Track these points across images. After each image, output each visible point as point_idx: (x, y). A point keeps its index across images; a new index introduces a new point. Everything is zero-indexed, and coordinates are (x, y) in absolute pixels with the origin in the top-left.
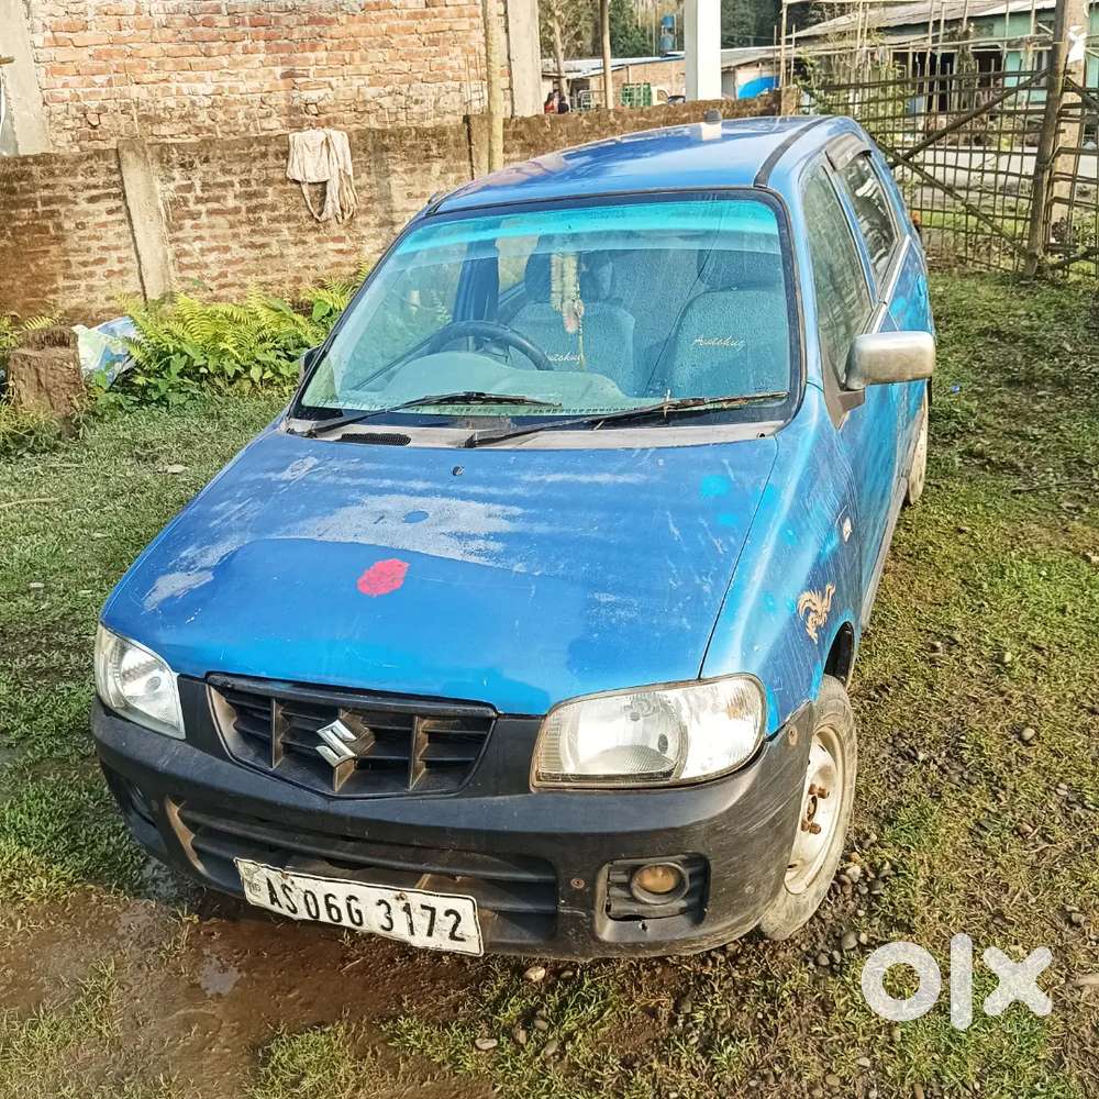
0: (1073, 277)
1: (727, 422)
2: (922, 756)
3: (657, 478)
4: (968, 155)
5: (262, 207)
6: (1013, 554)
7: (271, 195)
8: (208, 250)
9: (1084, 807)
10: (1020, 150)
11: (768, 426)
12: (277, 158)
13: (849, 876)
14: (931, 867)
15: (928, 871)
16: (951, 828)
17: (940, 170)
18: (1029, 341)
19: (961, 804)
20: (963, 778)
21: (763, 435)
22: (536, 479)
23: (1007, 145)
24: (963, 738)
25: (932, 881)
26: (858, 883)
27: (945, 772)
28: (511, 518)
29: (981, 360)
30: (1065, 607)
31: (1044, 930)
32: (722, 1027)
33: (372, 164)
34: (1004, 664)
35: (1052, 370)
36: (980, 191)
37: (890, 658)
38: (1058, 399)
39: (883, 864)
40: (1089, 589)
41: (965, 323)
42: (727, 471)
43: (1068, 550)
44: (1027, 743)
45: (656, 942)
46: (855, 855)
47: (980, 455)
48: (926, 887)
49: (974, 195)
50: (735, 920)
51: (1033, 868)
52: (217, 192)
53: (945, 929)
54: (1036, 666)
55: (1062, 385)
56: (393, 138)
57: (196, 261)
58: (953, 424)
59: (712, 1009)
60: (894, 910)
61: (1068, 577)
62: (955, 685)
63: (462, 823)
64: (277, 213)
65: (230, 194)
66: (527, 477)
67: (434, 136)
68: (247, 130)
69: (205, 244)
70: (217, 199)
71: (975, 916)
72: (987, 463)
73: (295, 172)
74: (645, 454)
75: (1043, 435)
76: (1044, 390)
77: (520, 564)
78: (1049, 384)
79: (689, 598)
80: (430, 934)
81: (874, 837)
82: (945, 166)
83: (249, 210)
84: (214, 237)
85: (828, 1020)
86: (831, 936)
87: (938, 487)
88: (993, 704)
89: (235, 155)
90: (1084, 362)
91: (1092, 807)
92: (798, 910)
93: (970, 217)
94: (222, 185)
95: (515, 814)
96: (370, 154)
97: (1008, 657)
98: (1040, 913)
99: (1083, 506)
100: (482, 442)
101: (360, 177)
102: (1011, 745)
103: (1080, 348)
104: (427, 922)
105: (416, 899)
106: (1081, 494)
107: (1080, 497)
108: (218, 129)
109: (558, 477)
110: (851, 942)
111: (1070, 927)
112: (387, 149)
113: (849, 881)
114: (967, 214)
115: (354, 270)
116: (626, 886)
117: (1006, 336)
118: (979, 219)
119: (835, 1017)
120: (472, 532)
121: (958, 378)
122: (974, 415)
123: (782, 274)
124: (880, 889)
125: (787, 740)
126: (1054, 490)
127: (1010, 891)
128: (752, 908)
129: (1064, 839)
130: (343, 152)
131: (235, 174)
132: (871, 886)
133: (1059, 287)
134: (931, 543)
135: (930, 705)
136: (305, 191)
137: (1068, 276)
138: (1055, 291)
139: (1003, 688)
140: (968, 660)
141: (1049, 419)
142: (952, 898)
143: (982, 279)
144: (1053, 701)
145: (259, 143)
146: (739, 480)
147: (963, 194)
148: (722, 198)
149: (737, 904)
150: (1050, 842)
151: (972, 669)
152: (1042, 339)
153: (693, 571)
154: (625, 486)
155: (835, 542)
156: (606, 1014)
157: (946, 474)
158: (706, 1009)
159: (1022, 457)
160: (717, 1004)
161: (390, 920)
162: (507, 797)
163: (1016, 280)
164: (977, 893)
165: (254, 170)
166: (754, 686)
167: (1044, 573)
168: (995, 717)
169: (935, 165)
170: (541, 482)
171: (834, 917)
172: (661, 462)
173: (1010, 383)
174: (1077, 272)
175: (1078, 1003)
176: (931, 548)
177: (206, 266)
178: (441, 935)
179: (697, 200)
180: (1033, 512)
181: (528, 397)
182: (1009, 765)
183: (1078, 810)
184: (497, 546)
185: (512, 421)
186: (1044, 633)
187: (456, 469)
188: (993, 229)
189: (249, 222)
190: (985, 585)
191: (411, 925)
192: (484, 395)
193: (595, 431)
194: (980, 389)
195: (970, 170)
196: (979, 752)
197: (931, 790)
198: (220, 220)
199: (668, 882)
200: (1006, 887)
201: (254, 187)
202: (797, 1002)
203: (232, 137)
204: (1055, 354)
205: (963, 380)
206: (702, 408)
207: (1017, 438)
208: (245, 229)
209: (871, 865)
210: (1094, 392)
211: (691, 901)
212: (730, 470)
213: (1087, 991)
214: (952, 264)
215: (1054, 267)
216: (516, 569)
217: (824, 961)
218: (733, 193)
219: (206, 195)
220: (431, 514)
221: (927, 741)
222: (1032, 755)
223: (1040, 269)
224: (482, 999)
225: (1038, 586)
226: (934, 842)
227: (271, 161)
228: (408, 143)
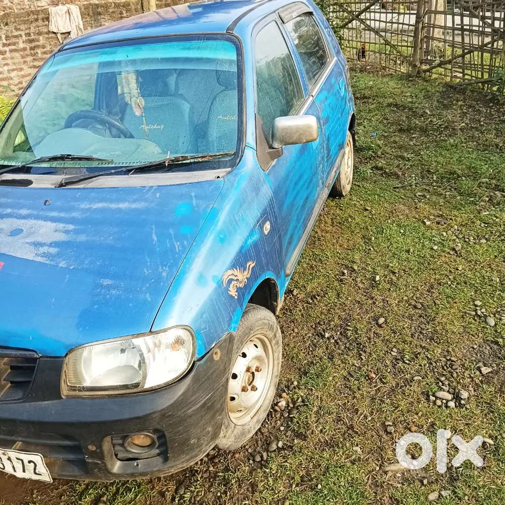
0: (434, 76)
1: (201, 169)
2: (327, 335)
3: (153, 205)
4: (385, 14)
5: (38, 47)
6: (389, 221)
7: (42, 40)
8: (11, 70)
9: (404, 362)
10: (408, 12)
11: (221, 172)
12: (43, 21)
13: (279, 407)
14: (322, 400)
15: (319, 402)
16: (335, 376)
17: (373, 22)
18: (411, 109)
19: (342, 363)
20: (346, 347)
21: (218, 177)
22: (88, 206)
23: (403, 9)
24: (349, 324)
25: (320, 408)
26: (284, 410)
27: (338, 343)
28: (67, 232)
29: (387, 119)
30: (409, 250)
31: (372, 436)
32: (198, 501)
33: (93, 22)
34: (375, 282)
35: (420, 124)
36: (391, 33)
37: (321, 280)
38: (422, 138)
39: (298, 399)
40: (423, 239)
41: (381, 100)
42: (192, 199)
43: (416, 218)
44: (380, 326)
45: (143, 473)
46: (284, 395)
47: (381, 169)
48: (317, 413)
49: (388, 35)
50: (188, 457)
51: (373, 399)
52: (14, 40)
53: (323, 437)
54: (391, 282)
55: (424, 131)
56: (102, 8)
57: (6, 76)
58: (370, 153)
59: (194, 491)
60: (299, 427)
61: (414, 233)
62: (350, 295)
63: (25, 417)
64: (45, 49)
65: (21, 41)
66: (82, 206)
67: (124, 6)
68: (30, 7)
69: (10, 67)
70: (14, 44)
71: (339, 429)
72: (384, 173)
73: (53, 28)
74: (151, 190)
75: (412, 158)
76: (416, 134)
77: (64, 262)
78: (418, 131)
79: (153, 280)
80: (24, 471)
81: (296, 383)
82: (375, 20)
83: (31, 49)
84: (14, 64)
85: (252, 496)
86: (265, 443)
87: (359, 186)
88: (366, 304)
89: (21, 21)
90: (435, 119)
91: (407, 362)
92: (243, 434)
93: (387, 46)
94: (16, 37)
95: (53, 412)
96: (91, 17)
97: (378, 278)
98: (372, 426)
99: (426, 194)
100: (67, 184)
101: (87, 29)
102: (372, 327)
103: (434, 112)
104: (21, 466)
105: (13, 454)
106: (427, 188)
107: (426, 190)
108: (14, 8)
109: (100, 205)
110: (274, 447)
111: (386, 435)
112: (100, 14)
113: (279, 410)
114: (386, 45)
115: (88, 78)
116: (122, 445)
117: (400, 107)
118: (391, 47)
119: (257, 494)
120: (44, 242)
121: (376, 129)
122: (381, 148)
123: (236, 83)
124: (295, 414)
125: (213, 357)
126: (414, 187)
127: (359, 413)
128: (198, 450)
129: (391, 381)
130: (77, 17)
131: (22, 30)
132: (290, 412)
133: (427, 81)
134: (351, 217)
135: (336, 306)
136: (59, 38)
137: (431, 76)
138: (425, 83)
139: (373, 295)
140: (358, 280)
141: (417, 149)
142: (329, 418)
143: (392, 77)
144: (396, 302)
145: (34, 14)
146: (197, 206)
147: (383, 34)
148: (208, 39)
149: (187, 450)
150: (384, 383)
151: (360, 285)
152: (416, 108)
153: (159, 263)
154: (136, 210)
155: (256, 237)
156: (137, 498)
157: (364, 179)
158: (191, 492)
159: (401, 169)
160: (197, 488)
161: (3, 464)
162: (50, 402)
163: (408, 77)
164: (342, 415)
165: (32, 28)
166: (187, 332)
167: (402, 231)
168: (367, 312)
169: (370, 20)
170: (90, 208)
171: (268, 431)
172: (158, 195)
173: (401, 130)
174: (436, 73)
175: (384, 482)
176: (350, 219)
177: (11, 79)
178: (30, 472)
179: (195, 40)
180: (402, 198)
181: (94, 156)
182: (369, 339)
183: (400, 364)
184: (53, 250)
185: (87, 171)
186: (397, 264)
187: (46, 202)
188: (398, 52)
189: (32, 55)
190: (373, 238)
191: (14, 467)
192: (70, 155)
193: (130, 176)
194: (386, 134)
195: (386, 22)
196: (356, 332)
197: (329, 354)
198: (17, 55)
199: (148, 442)
200: (357, 410)
201: (33, 37)
202: (239, 485)
203: (22, 11)
204: (422, 115)
205: (378, 130)
206: (188, 161)
207: (400, 159)
208: (29, 59)
209: (292, 399)
210: (439, 135)
211: (162, 449)
212: (194, 200)
213: (390, 474)
214: (379, 70)
215: (425, 71)
216: (61, 265)
217: (258, 459)
218: (215, 36)
219: (8, 42)
220: (25, 230)
221: (332, 326)
222: (382, 333)
223: (419, 72)
224: (75, 491)
225: (399, 238)
226: (325, 385)
227: (40, 23)
228: (111, 10)
